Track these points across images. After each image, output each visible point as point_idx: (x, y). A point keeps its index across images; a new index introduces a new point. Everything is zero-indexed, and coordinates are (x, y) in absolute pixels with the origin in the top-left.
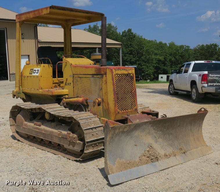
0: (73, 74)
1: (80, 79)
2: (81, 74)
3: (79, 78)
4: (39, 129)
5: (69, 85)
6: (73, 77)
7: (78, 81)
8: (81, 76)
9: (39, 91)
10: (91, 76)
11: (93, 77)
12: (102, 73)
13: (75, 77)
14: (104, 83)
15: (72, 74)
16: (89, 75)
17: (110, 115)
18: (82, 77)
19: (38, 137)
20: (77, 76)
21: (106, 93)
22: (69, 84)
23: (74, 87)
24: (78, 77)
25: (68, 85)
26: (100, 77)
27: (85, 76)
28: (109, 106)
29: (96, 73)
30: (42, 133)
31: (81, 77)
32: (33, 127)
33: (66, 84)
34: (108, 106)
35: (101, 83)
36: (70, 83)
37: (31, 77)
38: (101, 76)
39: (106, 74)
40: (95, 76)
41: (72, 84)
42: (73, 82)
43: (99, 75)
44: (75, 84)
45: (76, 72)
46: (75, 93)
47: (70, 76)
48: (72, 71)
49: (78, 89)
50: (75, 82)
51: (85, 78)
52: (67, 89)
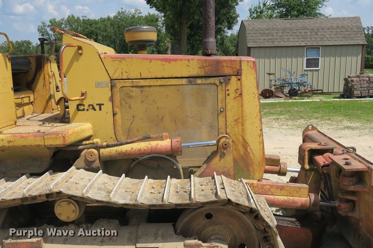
0: (111, 80)
1: (142, 91)
2: (142, 77)
3: (134, 89)
6: (112, 87)
7: (130, 97)
8: (142, 83)
10: (184, 81)
11: (190, 83)
12: (227, 71)
13: (119, 85)
14: (232, 95)
15: (108, 80)
16: (177, 77)
17: (251, 169)
18: (150, 86)
20: (128, 83)
21: (240, 120)
22: (97, 108)
23: (114, 115)
24: (133, 87)
26: (217, 82)
27: (159, 82)
28: (249, 148)
29: (203, 74)
31: (142, 87)
33: (82, 108)
34: (246, 150)
35: (220, 96)
36: (100, 105)
38: (222, 80)
39: (238, 74)
40: (199, 81)
41: (108, 107)
42: (112, 99)
43: (212, 79)
44: (121, 104)
45: (124, 72)
46: (119, 128)
47: (98, 85)
48: (107, 70)
49: (133, 117)
50: (121, 101)
51: (161, 88)
52: (87, 121)
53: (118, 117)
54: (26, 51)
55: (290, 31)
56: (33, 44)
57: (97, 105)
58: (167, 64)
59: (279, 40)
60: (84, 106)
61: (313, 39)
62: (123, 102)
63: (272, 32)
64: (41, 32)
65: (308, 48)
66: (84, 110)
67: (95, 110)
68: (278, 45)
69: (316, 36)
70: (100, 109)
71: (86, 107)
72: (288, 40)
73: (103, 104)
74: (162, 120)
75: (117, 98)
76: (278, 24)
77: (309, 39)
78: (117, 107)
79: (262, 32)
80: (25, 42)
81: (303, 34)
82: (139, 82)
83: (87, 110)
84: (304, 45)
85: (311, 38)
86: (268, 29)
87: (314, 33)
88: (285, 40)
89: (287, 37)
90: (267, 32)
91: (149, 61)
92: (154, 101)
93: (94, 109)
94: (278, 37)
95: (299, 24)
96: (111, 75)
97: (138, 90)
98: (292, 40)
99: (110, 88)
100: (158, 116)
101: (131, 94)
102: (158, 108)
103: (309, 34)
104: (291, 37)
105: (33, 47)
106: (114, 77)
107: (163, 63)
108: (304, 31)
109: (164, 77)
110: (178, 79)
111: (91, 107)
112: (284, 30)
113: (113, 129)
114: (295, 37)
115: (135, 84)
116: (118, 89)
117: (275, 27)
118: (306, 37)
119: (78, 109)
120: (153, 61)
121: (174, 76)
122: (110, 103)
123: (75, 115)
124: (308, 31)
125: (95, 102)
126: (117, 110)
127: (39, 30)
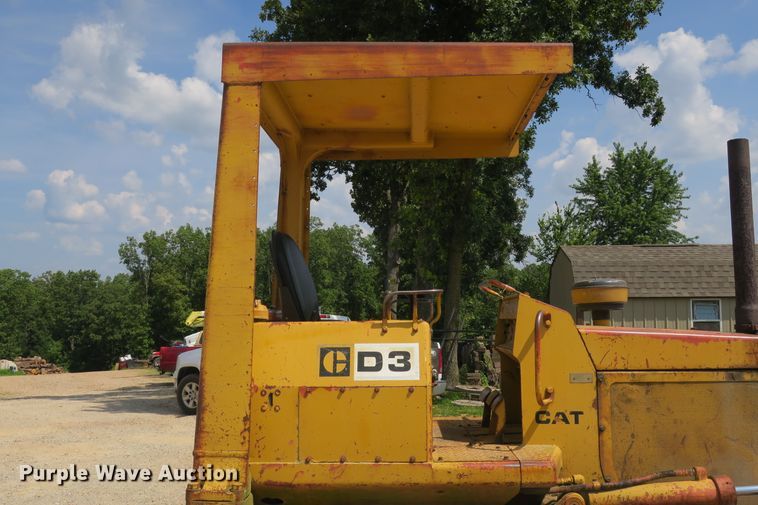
0: (598, 370)
1: (649, 391)
2: (650, 368)
3: (635, 387)
6: (599, 382)
7: (629, 401)
8: (650, 377)
10: (721, 376)
11: (733, 379)
13: (610, 381)
15: (592, 371)
16: (709, 369)
18: (663, 383)
20: (626, 377)
22: (571, 418)
24: (632, 383)
25: (562, 424)
27: (679, 377)
29: (754, 364)
31: (648, 384)
33: (544, 418)
36: (577, 414)
37: (342, 390)
40: (747, 376)
42: (597, 404)
44: (612, 413)
45: (619, 358)
46: (608, 456)
47: (574, 379)
48: (590, 355)
49: (633, 436)
50: (611, 408)
51: (683, 386)
52: (553, 441)
53: (607, 435)
54: (86, 291)
55: (656, 269)
56: (101, 279)
57: (572, 413)
58: (691, 346)
59: (637, 286)
60: (548, 414)
61: (704, 285)
62: (615, 409)
63: (623, 269)
64: (124, 256)
65: (697, 302)
66: (548, 421)
67: (567, 422)
68: (637, 296)
69: (708, 280)
70: (577, 422)
71: (552, 418)
72: (656, 286)
73: (581, 413)
74: (683, 443)
75: (606, 402)
76: (631, 255)
77: (695, 285)
78: (606, 418)
79: (604, 269)
80: (86, 273)
81: (683, 274)
82: (645, 375)
83: (554, 422)
84: (686, 295)
85: (699, 283)
86: (615, 265)
87: (703, 274)
88: (648, 286)
89: (652, 281)
90: (611, 269)
91: (661, 341)
92: (669, 409)
93: (565, 420)
94: (636, 280)
95: (672, 255)
96: (597, 363)
97: (642, 389)
98: (662, 286)
99: (594, 384)
100: (675, 435)
101: (630, 396)
102: (675, 422)
103: (695, 274)
104: (660, 280)
105: (101, 283)
106: (603, 366)
107: (686, 344)
108: (683, 269)
109: (688, 367)
110: (710, 373)
111: (561, 417)
112: (645, 266)
113: (598, 458)
114: (669, 280)
115: (636, 379)
116: (608, 388)
117: (625, 260)
118: (689, 280)
119: (538, 420)
120: (668, 341)
121: (704, 367)
122: (594, 411)
123: (532, 430)
124: (692, 269)
125: (567, 409)
126: (604, 423)
127: (120, 252)
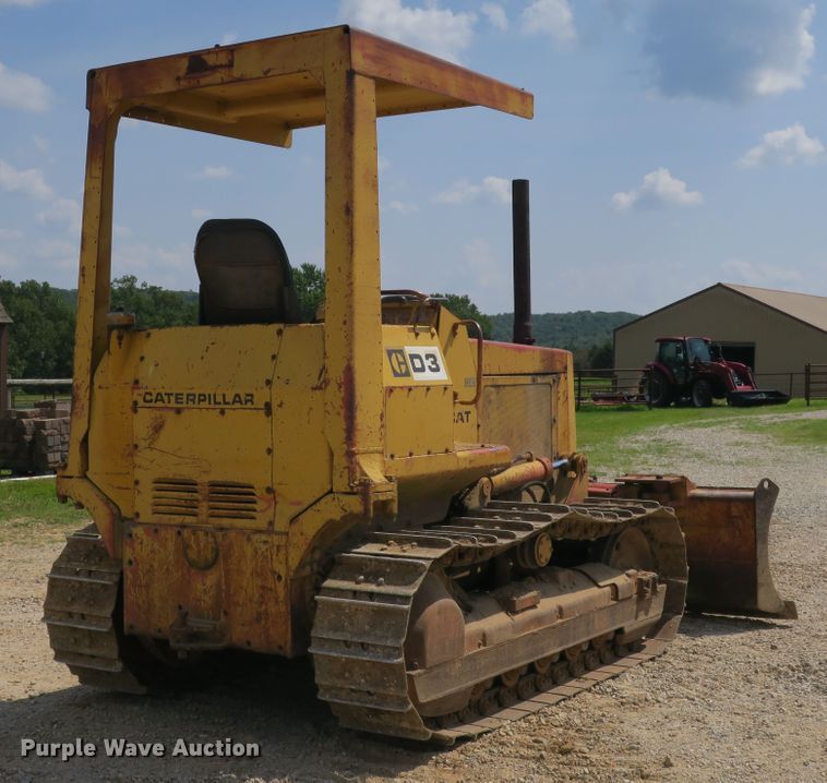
1: (498, 393)
2: (500, 373)
3: (493, 389)
4: (538, 620)
5: (462, 419)
7: (490, 401)
8: (501, 381)
9: (458, 459)
10: (528, 379)
12: (558, 367)
13: (483, 385)
14: (562, 399)
15: (475, 376)
16: (524, 374)
18: (505, 386)
19: (540, 657)
20: (489, 381)
21: (566, 433)
22: (465, 417)
23: (479, 426)
24: (492, 386)
25: (460, 422)
26: (551, 382)
27: (512, 380)
29: (542, 371)
30: (554, 627)
32: (516, 628)
35: (553, 401)
36: (467, 414)
37: (410, 389)
38: (555, 379)
39: (566, 370)
40: (540, 380)
41: (473, 415)
42: (477, 405)
44: (483, 412)
45: (487, 365)
47: (467, 383)
48: (474, 362)
49: (491, 431)
50: (482, 408)
53: (481, 431)
67: (463, 421)
70: (468, 421)
71: (456, 418)
73: (470, 413)
78: (480, 416)
82: (498, 379)
83: (457, 421)
92: (506, 408)
97: (496, 391)
101: (491, 397)
109: (516, 372)
110: (525, 377)
111: (460, 417)
115: (494, 383)
121: (523, 372)
122: (475, 411)
125: (463, 409)
126: (479, 421)
